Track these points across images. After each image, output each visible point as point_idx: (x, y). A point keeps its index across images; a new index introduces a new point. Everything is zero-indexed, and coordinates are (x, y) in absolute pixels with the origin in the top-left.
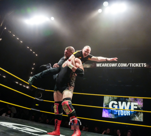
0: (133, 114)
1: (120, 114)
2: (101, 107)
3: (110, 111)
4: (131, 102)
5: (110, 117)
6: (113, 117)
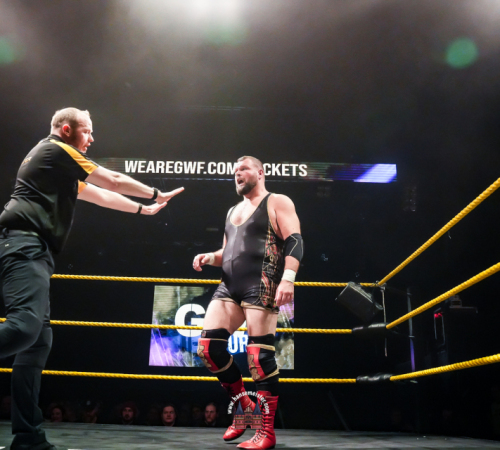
2: (143, 325)
5: (179, 365)
6: (190, 362)
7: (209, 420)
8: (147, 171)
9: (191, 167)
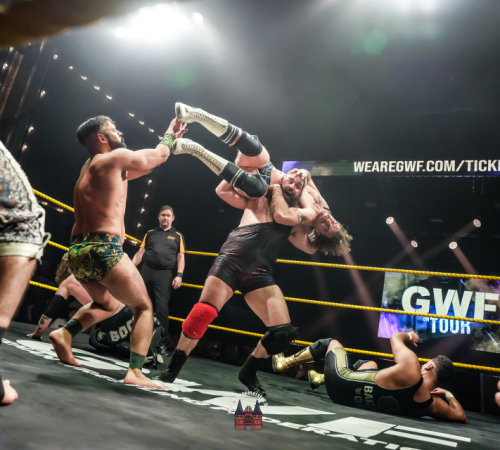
0: (482, 330)
1: (437, 329)
3: (405, 319)
4: (475, 290)
8: (373, 170)
9: (411, 166)
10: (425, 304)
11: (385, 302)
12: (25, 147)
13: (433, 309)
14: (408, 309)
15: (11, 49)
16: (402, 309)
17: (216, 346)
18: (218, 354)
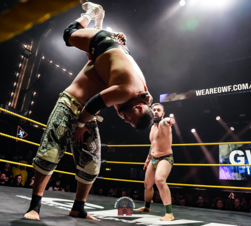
1: (250, 172)
3: (232, 167)
5: (234, 179)
6: (239, 178)
7: (237, 206)
8: (206, 94)
9: (225, 89)
10: (242, 159)
11: (221, 160)
12: (33, 102)
13: (246, 162)
14: (233, 163)
15: (22, 57)
16: (230, 163)
17: (136, 192)
18: (137, 196)
